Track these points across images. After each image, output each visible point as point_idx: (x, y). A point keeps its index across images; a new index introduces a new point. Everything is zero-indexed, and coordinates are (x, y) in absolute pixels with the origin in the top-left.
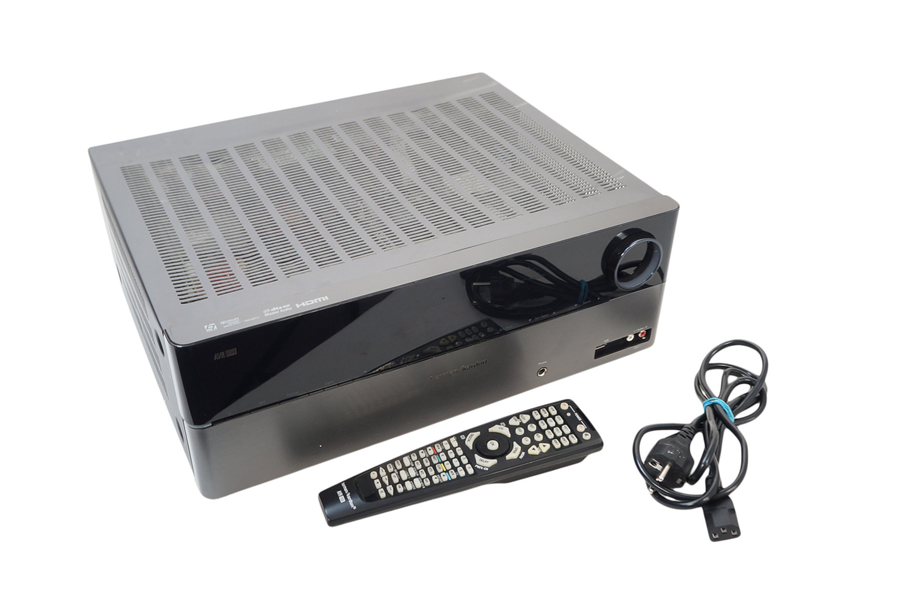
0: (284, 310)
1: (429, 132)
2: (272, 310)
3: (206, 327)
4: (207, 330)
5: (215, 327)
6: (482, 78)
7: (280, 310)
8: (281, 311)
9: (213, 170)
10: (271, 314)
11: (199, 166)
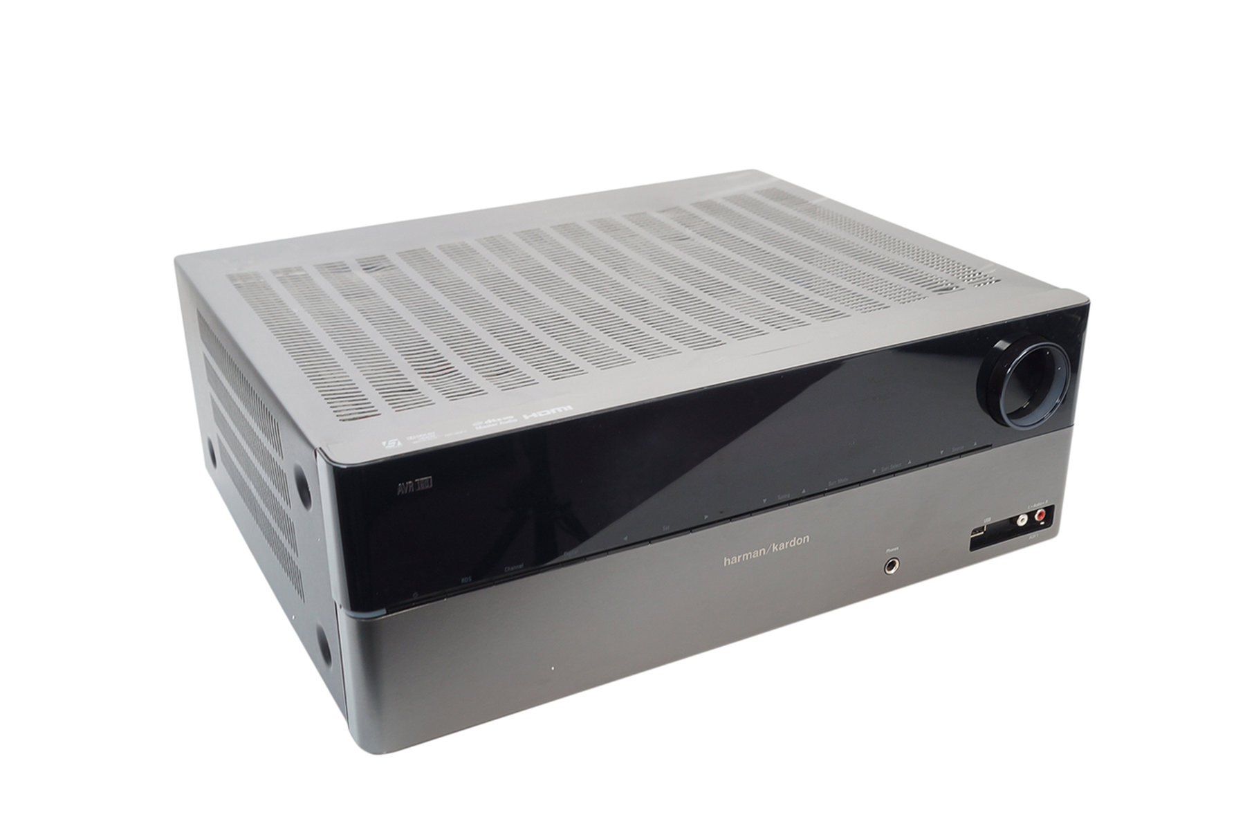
0: (504, 423)
1: (688, 232)
2: (486, 422)
3: (384, 443)
4: (387, 447)
5: (399, 443)
6: (755, 175)
7: (499, 423)
8: (501, 423)
9: (369, 279)
10: (485, 427)
11: (347, 275)
